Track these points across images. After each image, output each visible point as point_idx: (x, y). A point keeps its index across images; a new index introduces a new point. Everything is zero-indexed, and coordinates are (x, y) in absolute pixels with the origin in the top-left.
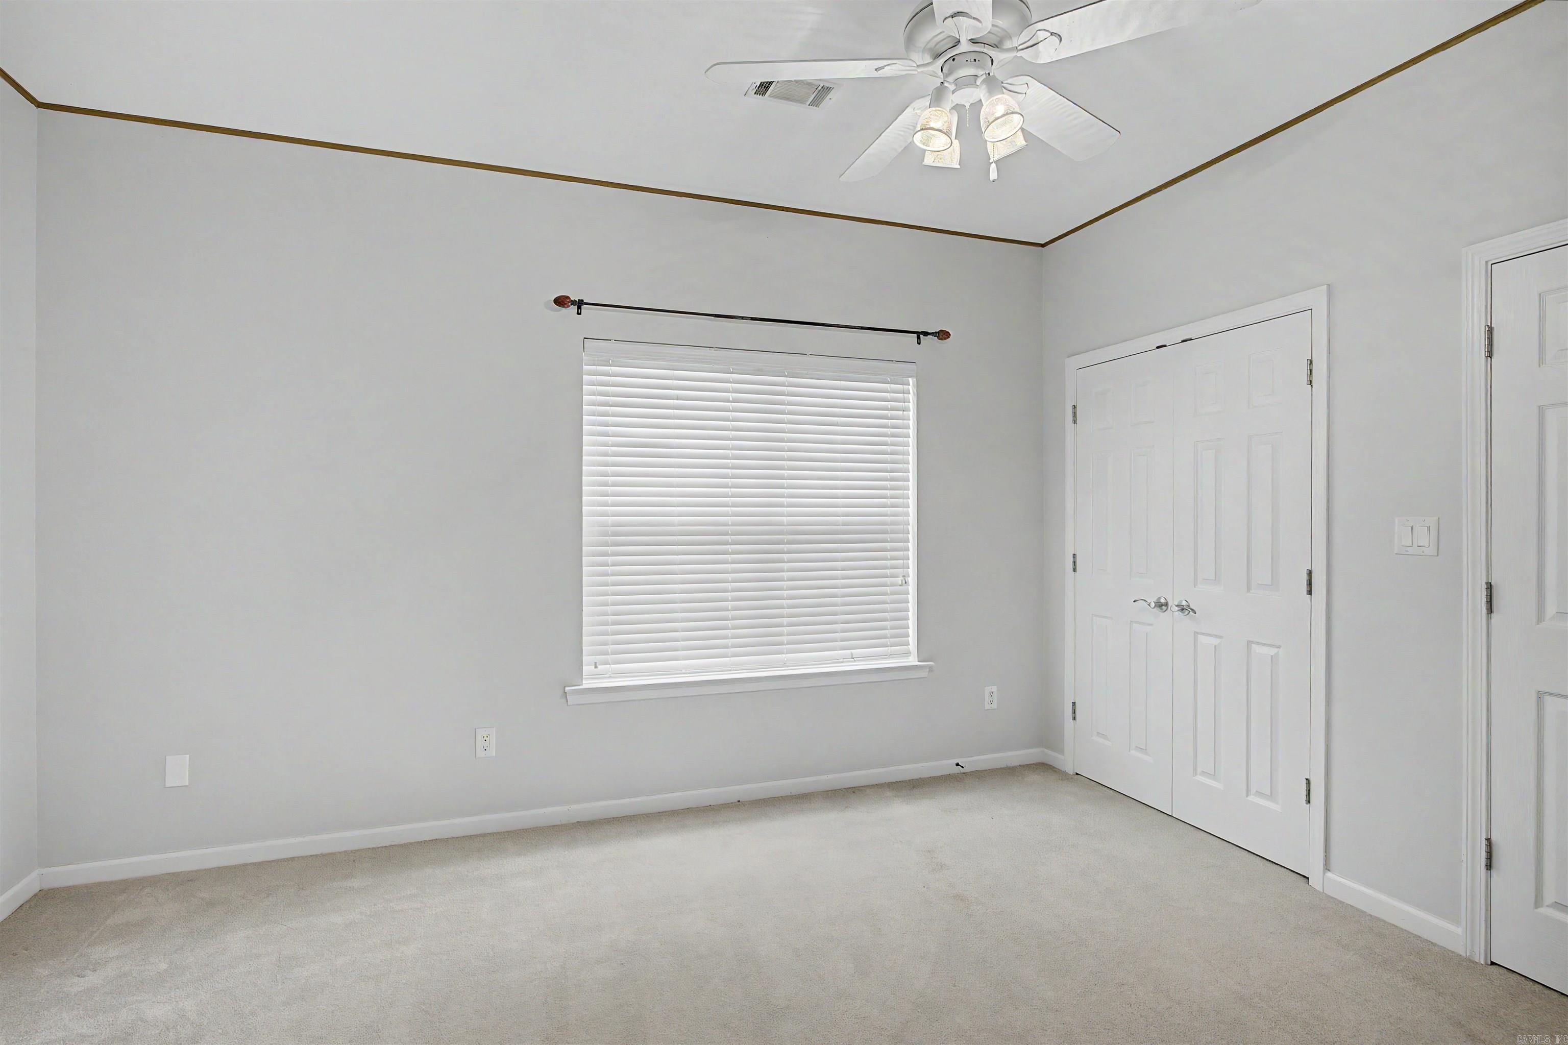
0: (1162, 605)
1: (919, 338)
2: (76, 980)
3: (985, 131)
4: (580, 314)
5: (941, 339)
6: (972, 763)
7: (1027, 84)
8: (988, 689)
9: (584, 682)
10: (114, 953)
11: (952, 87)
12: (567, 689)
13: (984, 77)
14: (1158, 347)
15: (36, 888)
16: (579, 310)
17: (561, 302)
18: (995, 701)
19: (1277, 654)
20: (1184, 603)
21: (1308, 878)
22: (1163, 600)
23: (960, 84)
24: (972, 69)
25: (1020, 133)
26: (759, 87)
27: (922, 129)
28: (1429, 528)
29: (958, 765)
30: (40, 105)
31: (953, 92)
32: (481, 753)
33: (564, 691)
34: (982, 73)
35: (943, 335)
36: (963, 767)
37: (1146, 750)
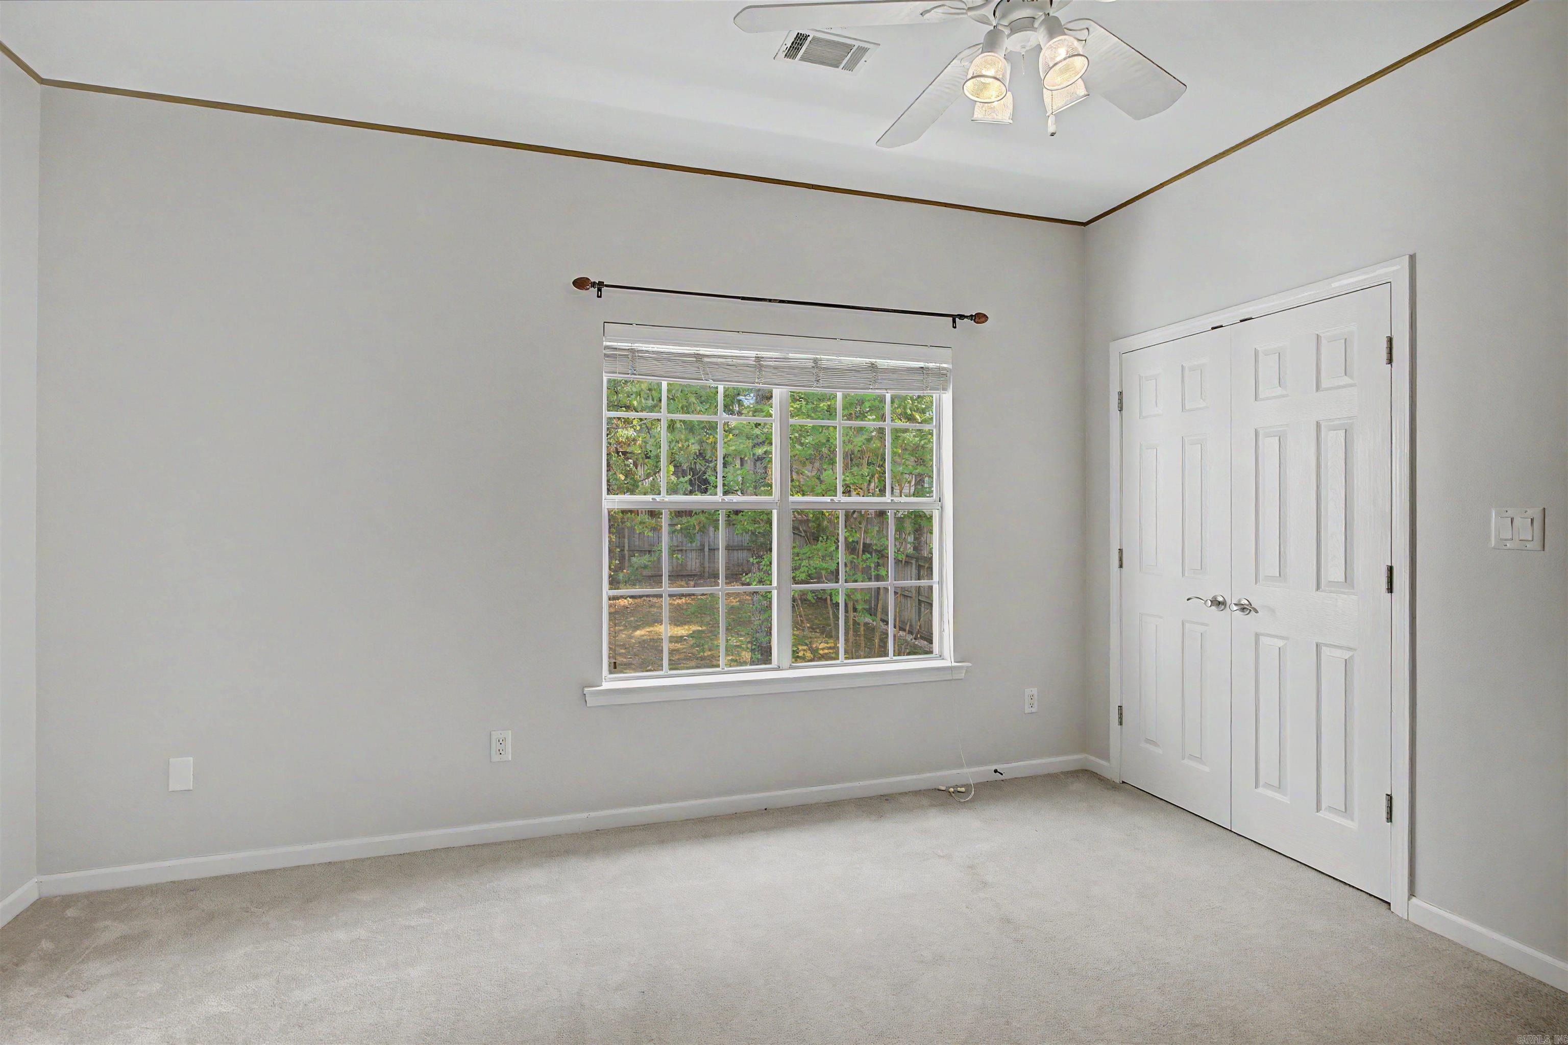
0: (1219, 604)
1: (954, 321)
2: (66, 1000)
3: (1045, 78)
4: (601, 297)
5: (977, 323)
6: (1013, 768)
7: (1087, 28)
8: (1028, 691)
9: (604, 684)
10: (106, 970)
11: (1007, 31)
12: (586, 689)
13: (1043, 17)
14: (1213, 328)
15: (34, 896)
16: (599, 292)
17: (581, 283)
18: (1036, 705)
19: (1352, 657)
20: (1244, 602)
21: (1389, 904)
22: (1220, 599)
23: (1015, 28)
24: (1028, 10)
25: (1080, 82)
26: (789, 49)
27: (972, 78)
28: (1532, 520)
29: (996, 771)
30: (42, 81)
31: (1009, 36)
32: (496, 758)
33: (583, 692)
34: (1041, 13)
35: (979, 318)
36: (1002, 774)
37: (1201, 758)
